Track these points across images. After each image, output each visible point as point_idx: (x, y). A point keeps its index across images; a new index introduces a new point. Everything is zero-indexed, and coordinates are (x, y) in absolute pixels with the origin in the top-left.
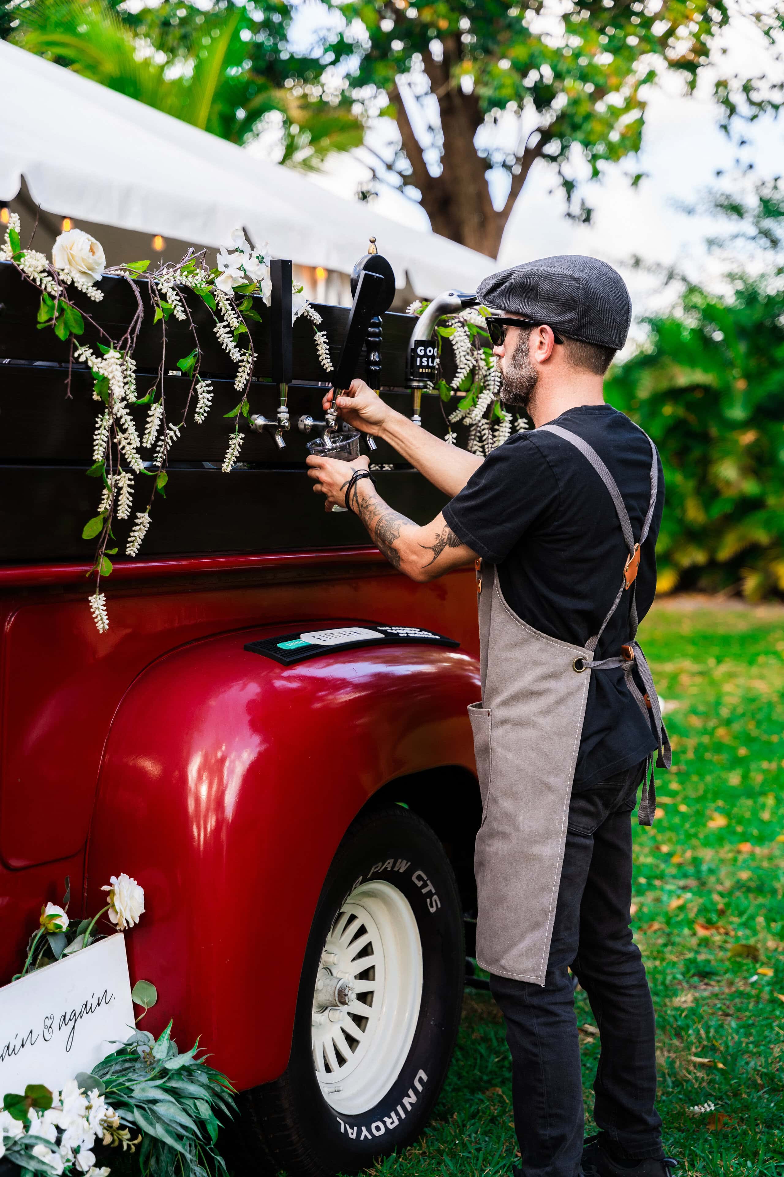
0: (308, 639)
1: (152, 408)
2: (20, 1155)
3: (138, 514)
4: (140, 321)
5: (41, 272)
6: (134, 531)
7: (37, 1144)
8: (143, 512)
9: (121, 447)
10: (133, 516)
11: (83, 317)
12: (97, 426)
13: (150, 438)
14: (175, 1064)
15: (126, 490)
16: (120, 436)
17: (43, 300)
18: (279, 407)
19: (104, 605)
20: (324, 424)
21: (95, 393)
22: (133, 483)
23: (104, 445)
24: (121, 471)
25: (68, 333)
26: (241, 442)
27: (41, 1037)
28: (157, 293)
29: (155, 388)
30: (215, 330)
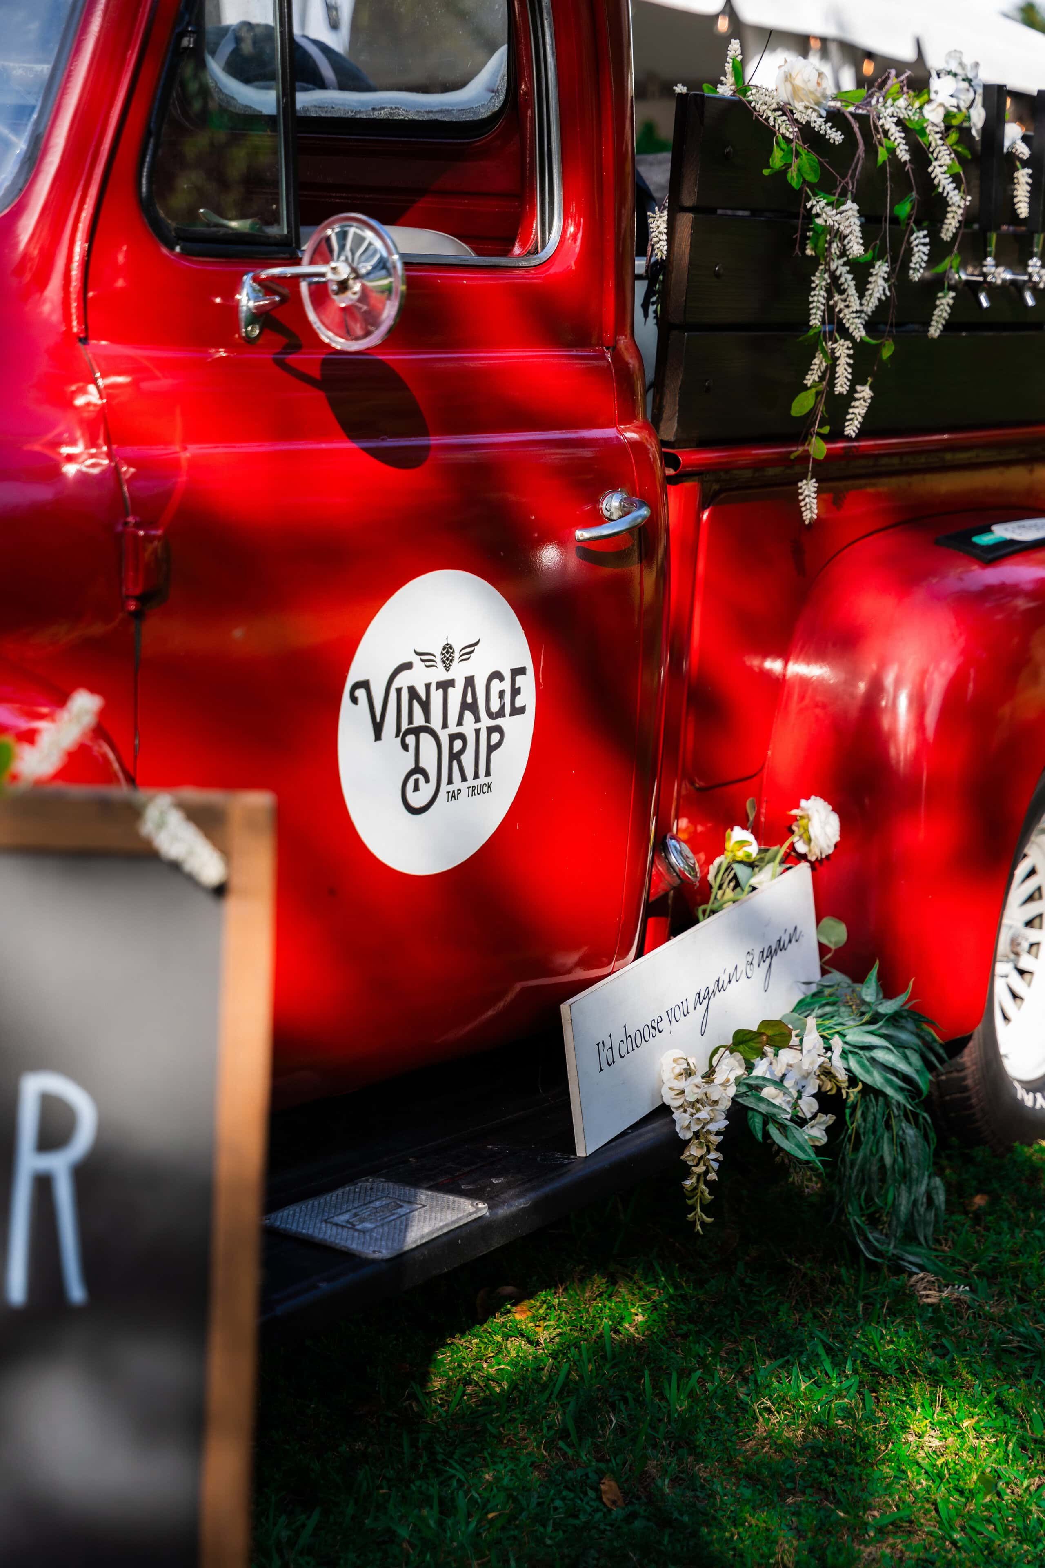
0: (1002, 532)
1: (877, 267)
2: (748, 1096)
3: (859, 388)
4: (861, 162)
5: (775, 110)
6: (854, 407)
7: (766, 1086)
8: (864, 384)
9: (837, 310)
10: (852, 390)
11: (820, 164)
12: (813, 285)
13: (872, 300)
14: (888, 1007)
15: (843, 361)
16: (837, 297)
17: (777, 143)
18: (985, 259)
19: (815, 492)
20: (1026, 278)
21: (808, 247)
22: (851, 352)
23: (822, 307)
24: (838, 338)
25: (801, 181)
26: (951, 302)
27: (744, 973)
28: (881, 130)
29: (878, 242)
30: (930, 169)
